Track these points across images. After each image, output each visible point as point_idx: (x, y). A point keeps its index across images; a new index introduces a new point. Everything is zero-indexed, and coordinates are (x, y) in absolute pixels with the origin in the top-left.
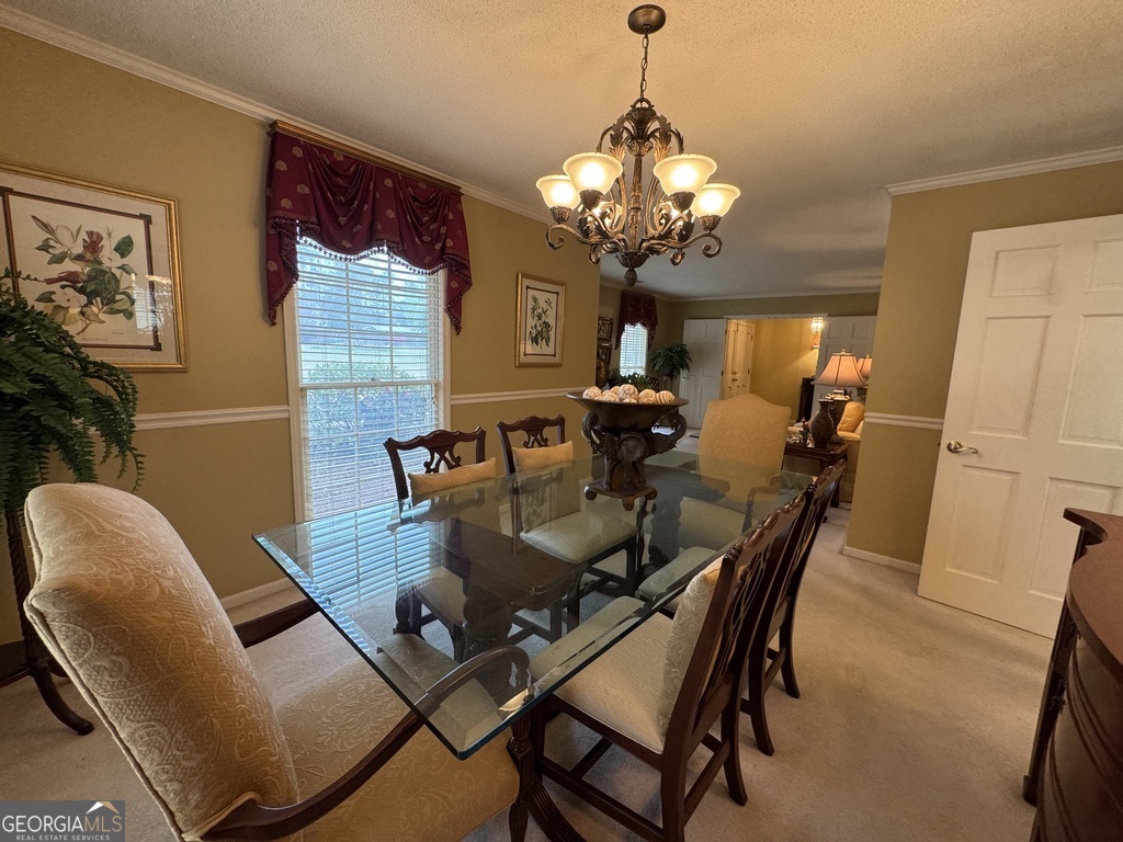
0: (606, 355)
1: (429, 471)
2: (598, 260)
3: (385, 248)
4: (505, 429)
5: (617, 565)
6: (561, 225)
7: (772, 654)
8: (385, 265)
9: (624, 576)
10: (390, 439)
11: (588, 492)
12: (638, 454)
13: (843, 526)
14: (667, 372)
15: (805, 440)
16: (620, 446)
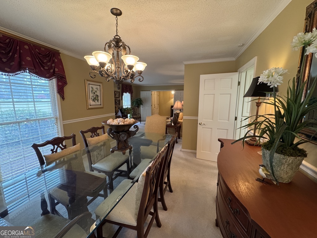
0: (118, 102)
1: (53, 152)
2: (109, 81)
3: (27, 71)
4: (83, 133)
5: (124, 168)
6: (95, 71)
7: (165, 183)
8: (29, 77)
9: (127, 170)
10: (34, 144)
11: (112, 151)
12: (125, 138)
13: (181, 144)
14: (137, 106)
15: (171, 123)
16: (120, 136)
